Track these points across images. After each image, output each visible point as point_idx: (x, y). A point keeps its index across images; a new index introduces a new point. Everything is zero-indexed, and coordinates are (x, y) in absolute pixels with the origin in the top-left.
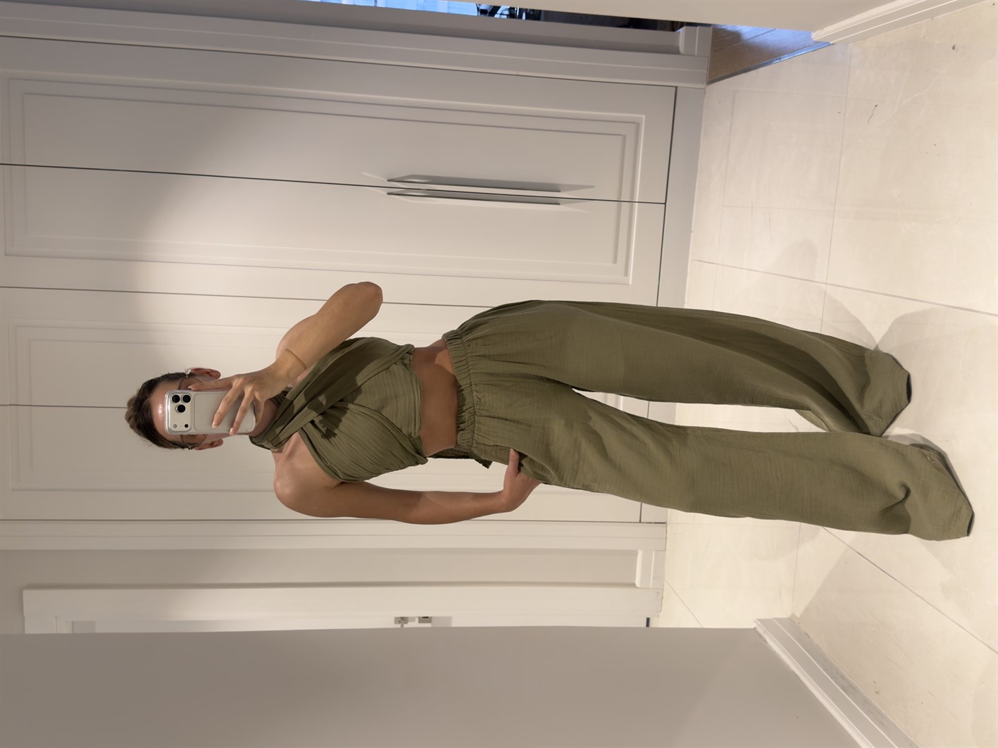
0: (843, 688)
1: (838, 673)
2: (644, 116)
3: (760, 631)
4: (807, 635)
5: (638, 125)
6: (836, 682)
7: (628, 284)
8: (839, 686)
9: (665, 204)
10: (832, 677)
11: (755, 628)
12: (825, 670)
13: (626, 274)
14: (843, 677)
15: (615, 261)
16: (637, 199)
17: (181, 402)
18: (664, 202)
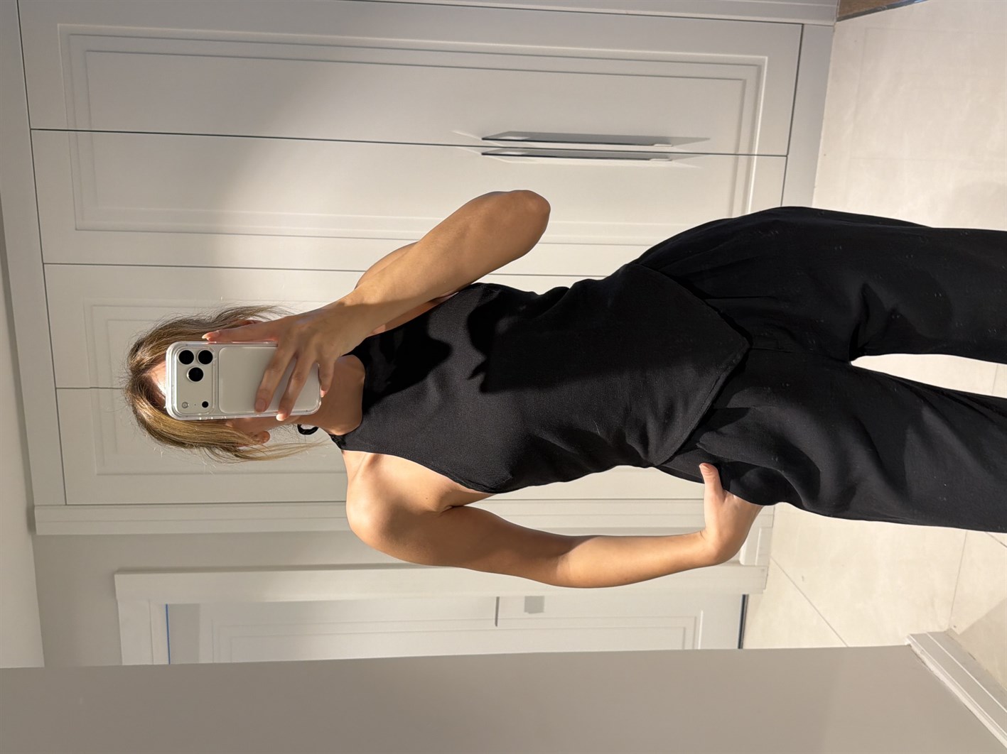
2: (767, 58)
4: (970, 655)
5: (759, 68)
9: (786, 156)
11: (909, 645)
16: (756, 153)
17: (195, 364)
18: (785, 154)
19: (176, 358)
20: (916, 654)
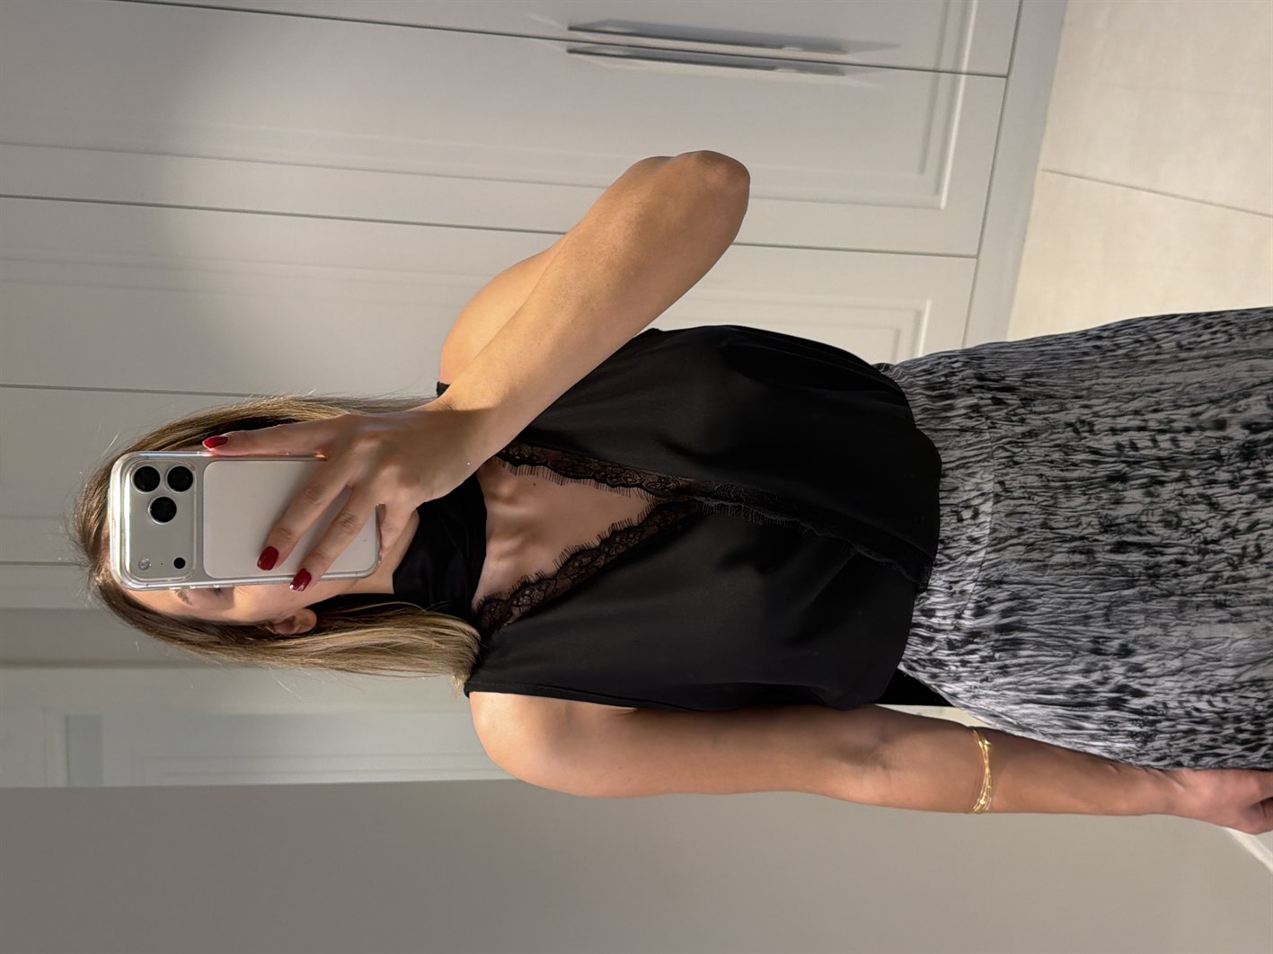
9: (1007, 77)
13: (937, 190)
15: (922, 169)
16: (964, 68)
17: (164, 489)
18: (1005, 72)
19: (128, 479)
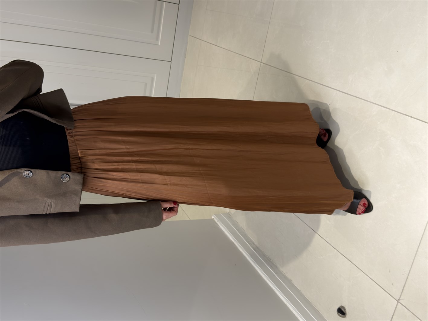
0: (254, 249)
1: (251, 241)
3: (216, 221)
4: (236, 221)
6: (251, 246)
7: (158, 45)
8: (252, 248)
9: (179, 4)
10: (249, 244)
11: (213, 218)
12: (245, 240)
13: (158, 39)
14: (253, 243)
15: (152, 32)
18: (178, 3)
20: (216, 222)
